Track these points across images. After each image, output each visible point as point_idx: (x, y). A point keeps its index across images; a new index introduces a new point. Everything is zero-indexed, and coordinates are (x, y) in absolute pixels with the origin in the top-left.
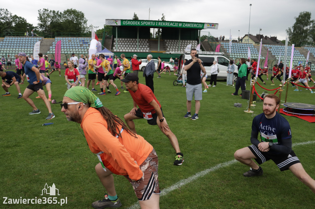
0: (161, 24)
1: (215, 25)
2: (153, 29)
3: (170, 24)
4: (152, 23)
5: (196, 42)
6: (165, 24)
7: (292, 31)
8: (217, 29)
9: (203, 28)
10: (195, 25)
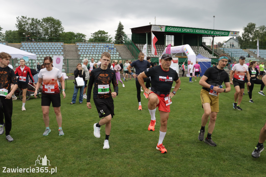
0: (197, 31)
1: (237, 33)
3: (205, 31)
4: (191, 30)
5: (202, 47)
6: (201, 31)
9: (228, 36)
10: (223, 33)
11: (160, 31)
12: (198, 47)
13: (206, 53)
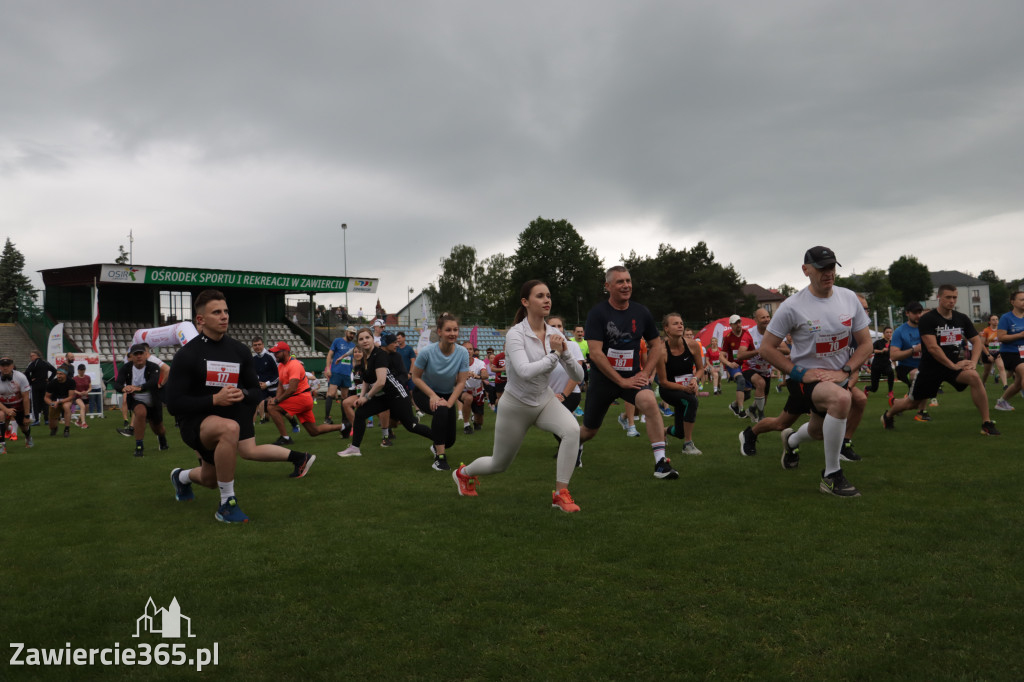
0: (249, 281)
1: (371, 283)
2: (168, 292)
3: (271, 280)
5: (285, 327)
6: (260, 281)
7: (438, 289)
8: (374, 292)
9: (344, 290)
10: (329, 284)
11: (129, 280)
12: (264, 326)
13: (295, 343)
